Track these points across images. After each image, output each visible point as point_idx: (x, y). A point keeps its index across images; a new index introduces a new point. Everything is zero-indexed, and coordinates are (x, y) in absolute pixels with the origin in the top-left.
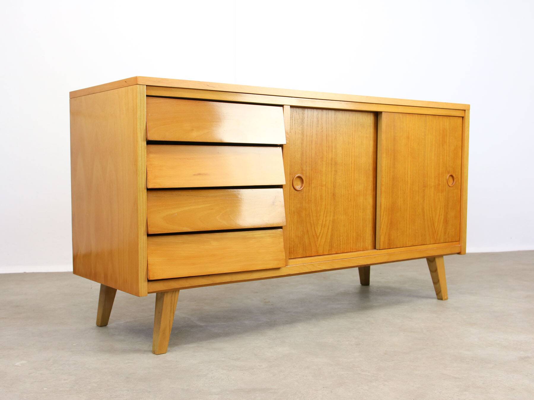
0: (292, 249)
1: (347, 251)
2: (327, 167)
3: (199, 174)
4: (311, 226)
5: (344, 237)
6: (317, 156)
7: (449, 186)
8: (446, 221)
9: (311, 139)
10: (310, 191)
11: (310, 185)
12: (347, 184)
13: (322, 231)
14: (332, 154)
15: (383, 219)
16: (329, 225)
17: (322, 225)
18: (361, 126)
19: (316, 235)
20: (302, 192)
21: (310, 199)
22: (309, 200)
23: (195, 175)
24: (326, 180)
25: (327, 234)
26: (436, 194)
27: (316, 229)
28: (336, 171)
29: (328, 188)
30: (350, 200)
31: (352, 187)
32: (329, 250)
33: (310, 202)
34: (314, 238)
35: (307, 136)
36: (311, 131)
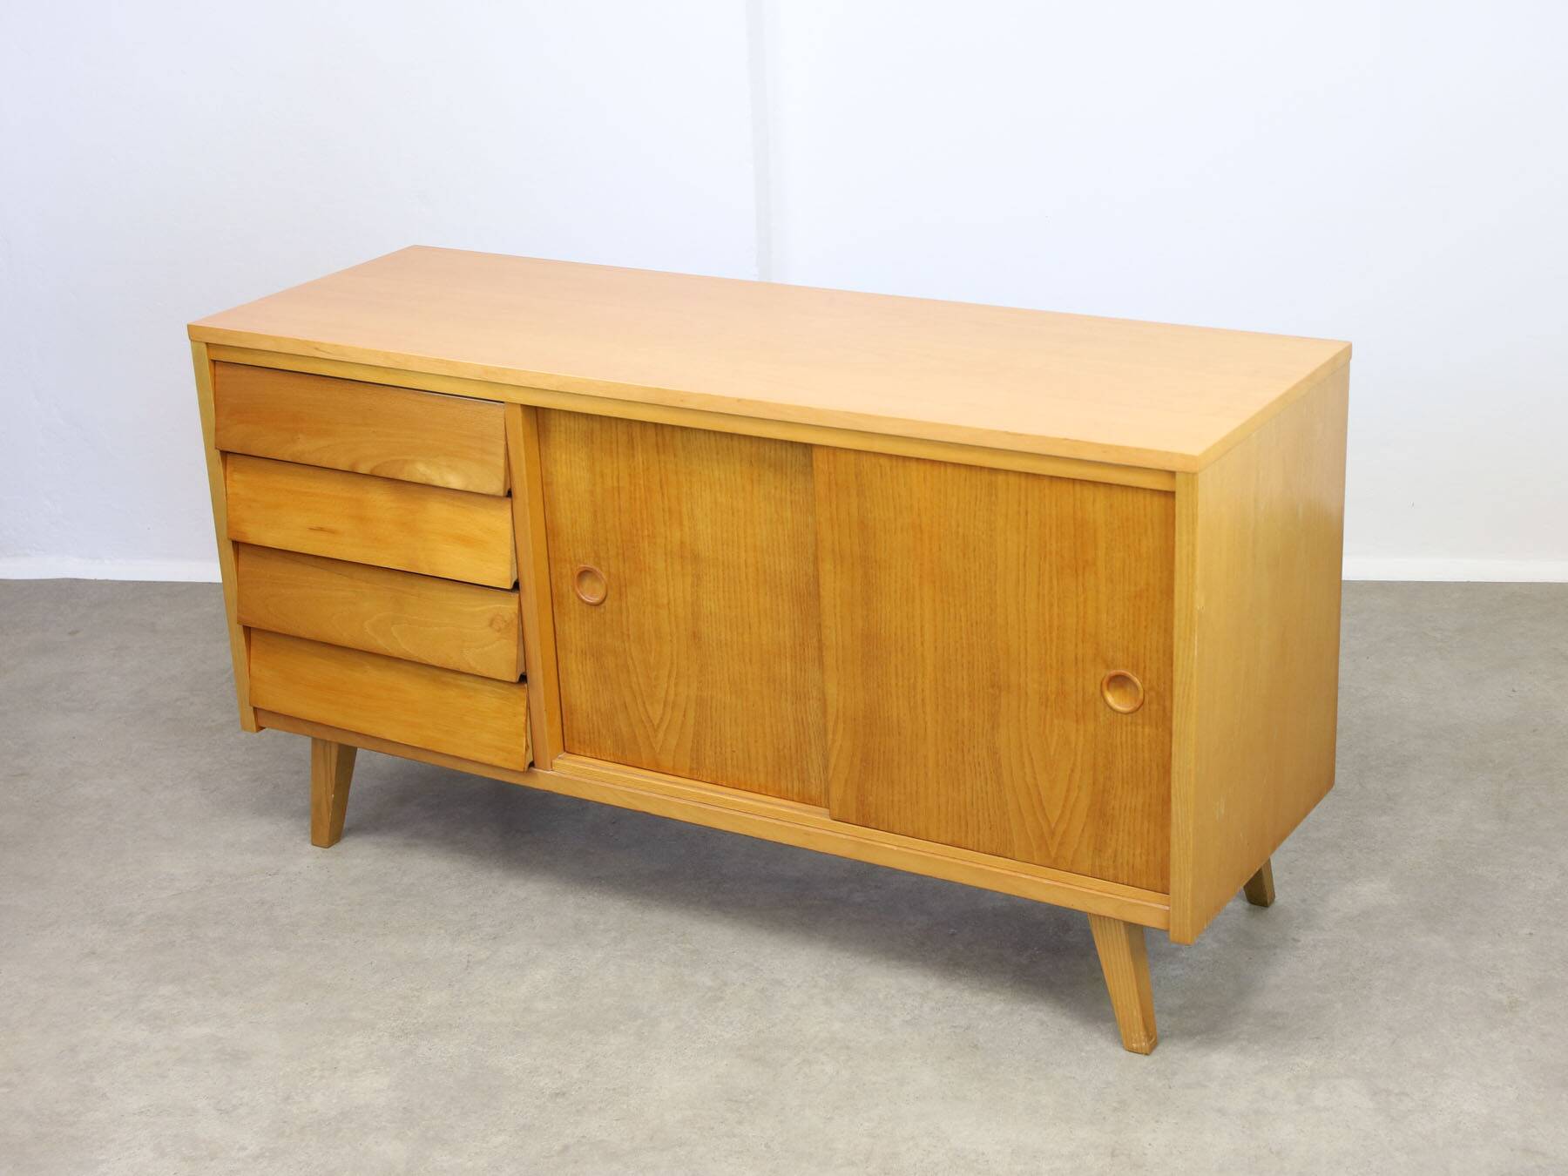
2: (669, 560)
3: (321, 529)
4: (635, 696)
5: (734, 749)
6: (637, 530)
10: (624, 612)
11: (623, 597)
13: (669, 716)
14: (682, 530)
15: (834, 741)
16: (686, 708)
17: (666, 701)
19: (651, 721)
20: (602, 610)
21: (626, 632)
22: (622, 633)
23: (312, 529)
24: (668, 594)
25: (682, 727)
27: (649, 708)
28: (697, 577)
29: (675, 616)
32: (691, 768)
33: (626, 637)
34: (645, 727)
35: (602, 476)
36: (615, 465)
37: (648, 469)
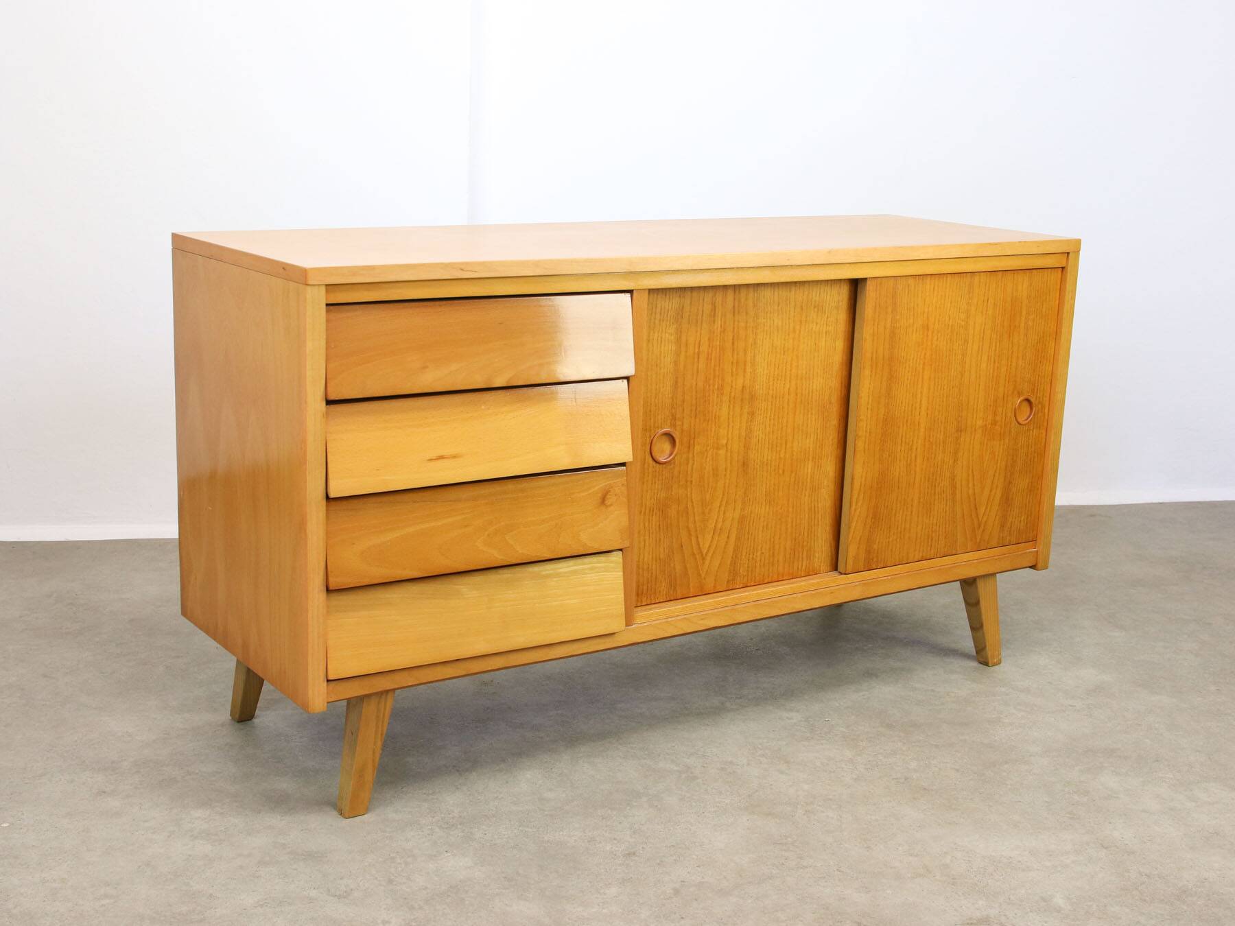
0: (645, 587)
1: (770, 581)
2: (731, 406)
3: (442, 457)
4: (690, 535)
5: (763, 551)
6: (709, 386)
7: (1019, 423)
8: (1007, 500)
9: (697, 350)
10: (691, 462)
11: (691, 448)
12: (777, 438)
13: (715, 542)
14: (744, 376)
15: (855, 510)
16: (730, 529)
17: (714, 530)
18: (816, 310)
19: (701, 552)
20: (672, 466)
21: (689, 479)
22: (687, 481)
23: (431, 460)
24: (728, 434)
25: (725, 548)
26: (987, 444)
27: (700, 540)
28: (752, 414)
29: (731, 452)
30: (781, 472)
31: (789, 445)
32: (728, 582)
33: (689, 483)
34: (696, 559)
35: (687, 345)
36: (699, 333)
37: (724, 330)
